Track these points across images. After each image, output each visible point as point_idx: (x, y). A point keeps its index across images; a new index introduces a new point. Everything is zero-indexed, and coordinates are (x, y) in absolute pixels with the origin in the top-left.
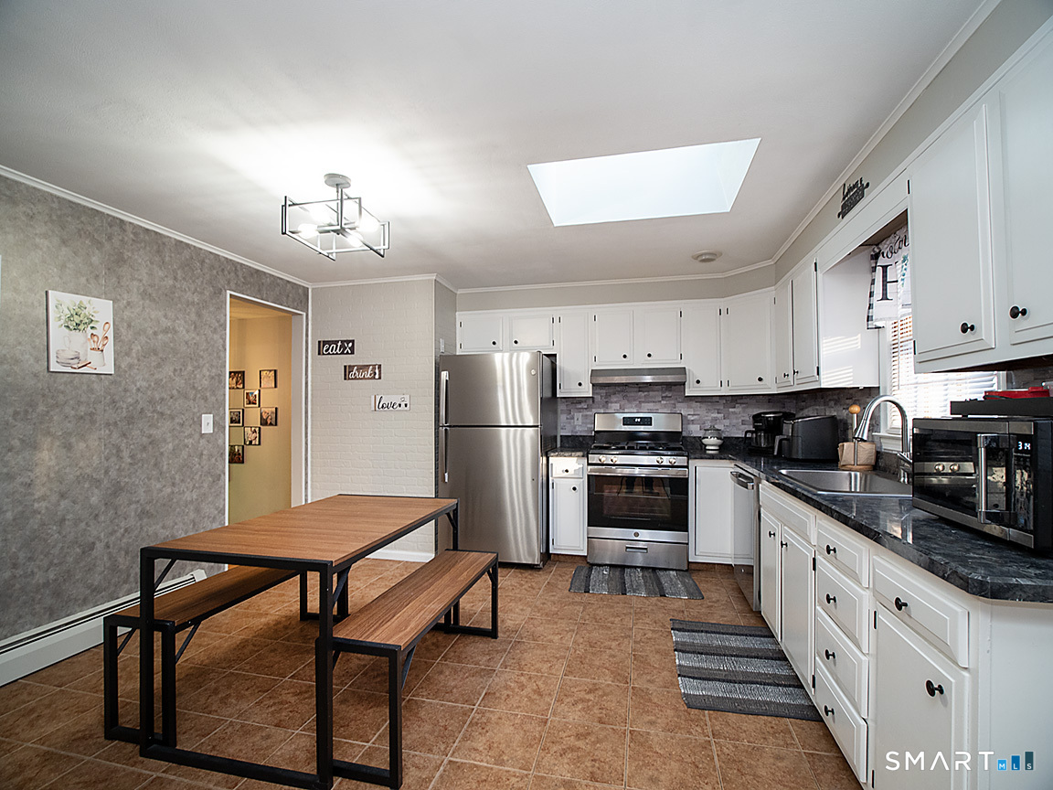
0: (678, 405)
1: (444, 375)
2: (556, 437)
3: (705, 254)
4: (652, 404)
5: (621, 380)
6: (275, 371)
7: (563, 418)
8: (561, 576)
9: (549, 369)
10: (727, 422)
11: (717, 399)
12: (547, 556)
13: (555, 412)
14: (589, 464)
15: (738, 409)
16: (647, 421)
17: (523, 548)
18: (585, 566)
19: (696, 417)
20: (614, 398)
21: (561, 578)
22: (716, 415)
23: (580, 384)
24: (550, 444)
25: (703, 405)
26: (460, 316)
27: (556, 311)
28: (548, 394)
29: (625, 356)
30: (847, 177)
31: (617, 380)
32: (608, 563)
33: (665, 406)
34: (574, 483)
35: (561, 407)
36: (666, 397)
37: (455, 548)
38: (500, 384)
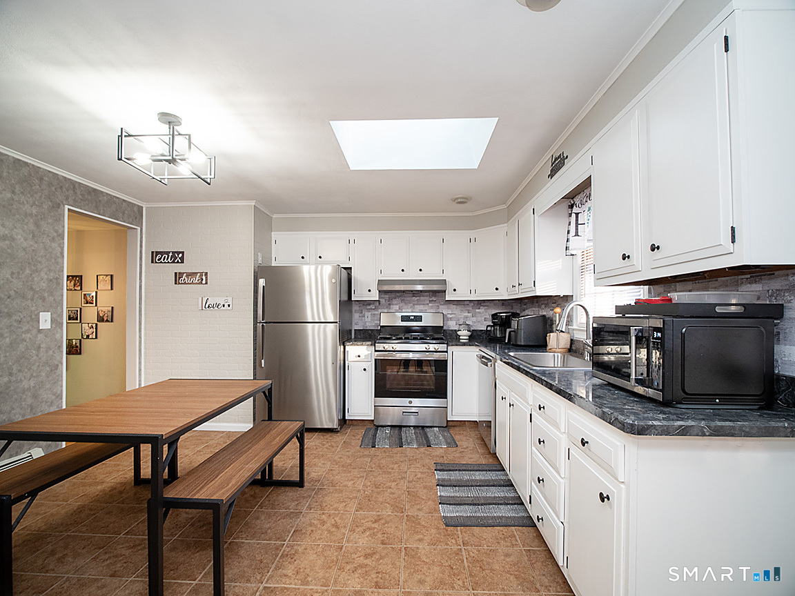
0: (441, 307)
1: (262, 282)
2: (351, 330)
3: (461, 198)
4: (422, 306)
5: (400, 288)
6: (112, 276)
7: (356, 316)
8: (354, 436)
9: (346, 279)
10: (474, 319)
11: (468, 303)
12: (343, 421)
13: (351, 312)
14: (376, 351)
15: (482, 310)
16: (419, 319)
17: (325, 416)
18: (373, 426)
19: (453, 315)
20: (395, 302)
21: (354, 437)
22: (467, 314)
23: (370, 291)
24: (346, 336)
25: (458, 307)
26: (275, 235)
27: (352, 235)
28: (345, 298)
29: (403, 270)
30: (554, 151)
31: (397, 288)
32: (389, 424)
33: (432, 307)
34: (364, 365)
35: (355, 307)
36: (432, 301)
37: (270, 418)
38: (307, 289)
